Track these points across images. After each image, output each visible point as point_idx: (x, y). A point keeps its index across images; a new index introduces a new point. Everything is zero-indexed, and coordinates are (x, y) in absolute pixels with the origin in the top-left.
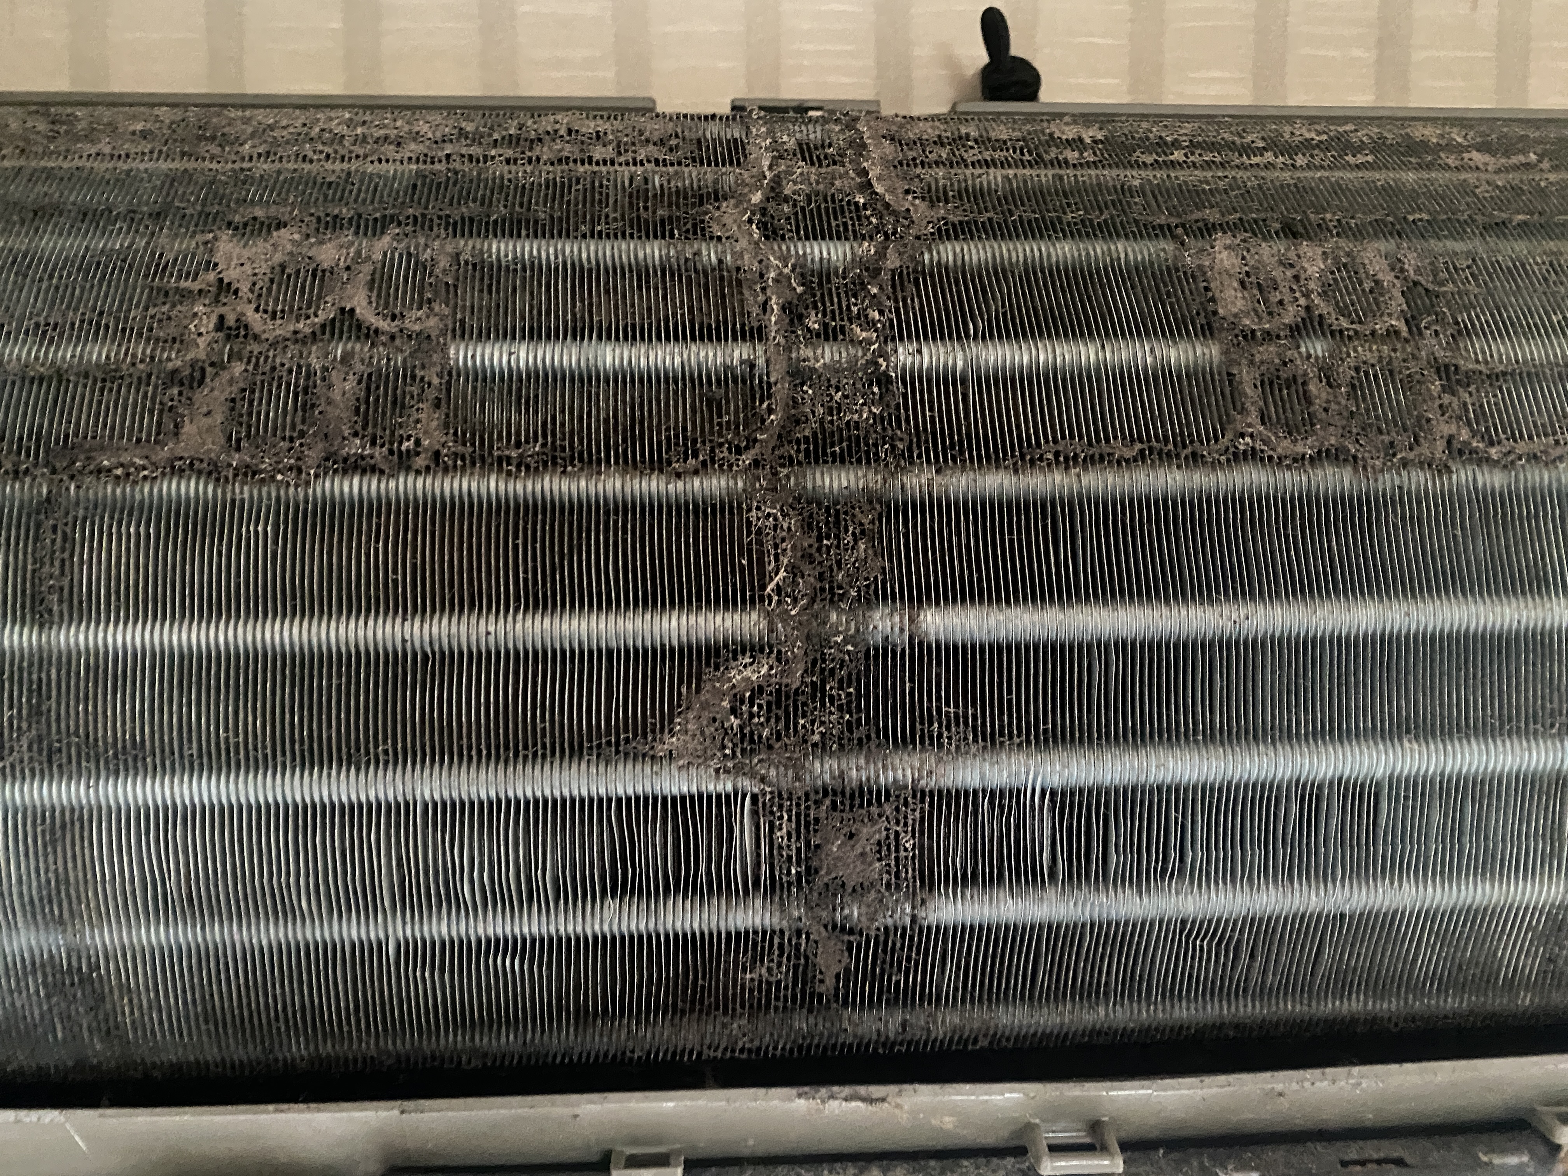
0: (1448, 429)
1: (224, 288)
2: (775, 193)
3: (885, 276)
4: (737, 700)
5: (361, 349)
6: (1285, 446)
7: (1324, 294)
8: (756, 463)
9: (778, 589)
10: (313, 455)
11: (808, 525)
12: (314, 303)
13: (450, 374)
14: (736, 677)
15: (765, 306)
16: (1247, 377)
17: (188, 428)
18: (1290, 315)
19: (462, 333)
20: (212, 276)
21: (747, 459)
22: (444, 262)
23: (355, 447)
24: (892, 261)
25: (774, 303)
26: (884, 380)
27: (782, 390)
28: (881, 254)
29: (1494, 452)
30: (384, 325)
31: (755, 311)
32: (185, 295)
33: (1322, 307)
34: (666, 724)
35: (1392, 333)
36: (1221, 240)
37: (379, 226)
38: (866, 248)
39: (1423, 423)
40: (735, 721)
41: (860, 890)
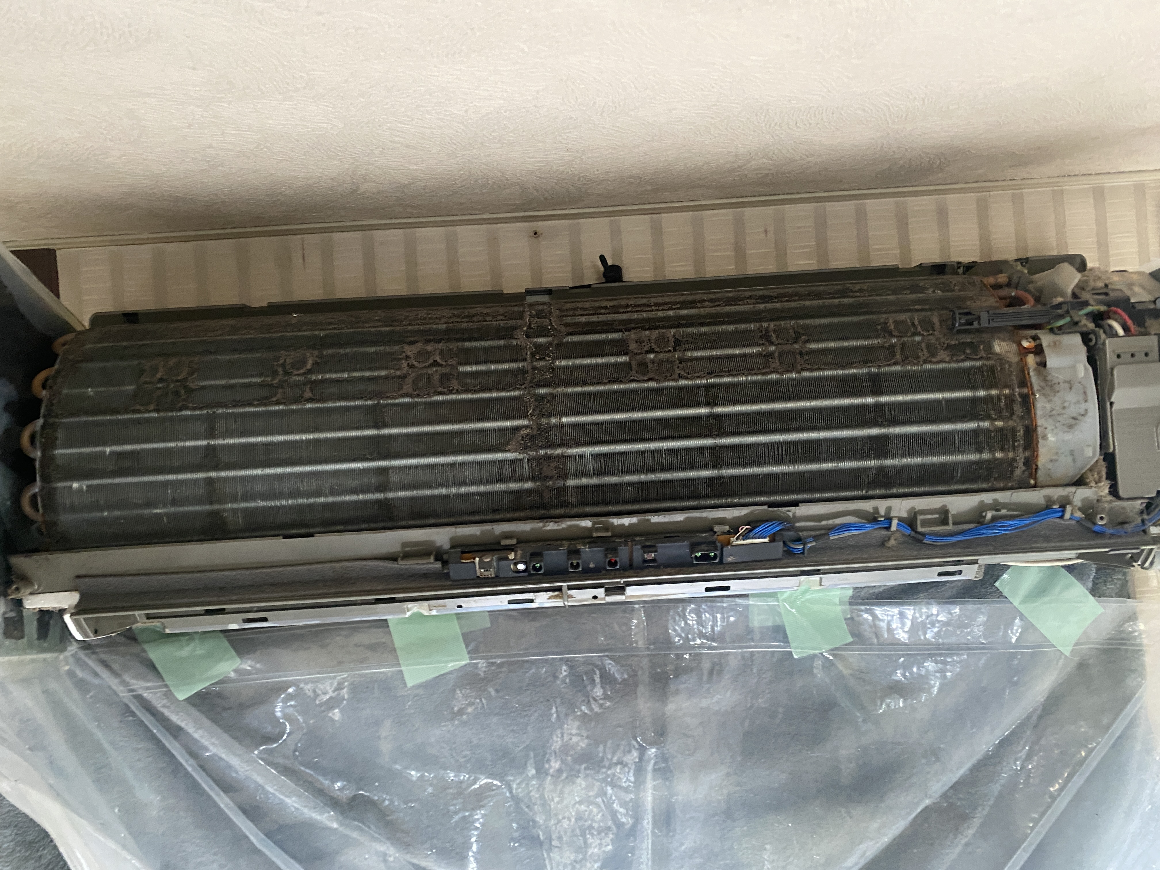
0: (678, 372)
1: (407, 357)
2: (529, 327)
3: (554, 345)
4: (523, 437)
5: (439, 368)
6: (641, 378)
7: (655, 343)
8: (525, 388)
9: (531, 414)
10: (432, 391)
11: (536, 400)
12: (428, 359)
13: (459, 373)
14: (522, 432)
15: (527, 354)
16: (634, 363)
17: (405, 387)
18: (646, 348)
19: (461, 364)
20: (404, 354)
21: (523, 387)
22: (455, 349)
23: (440, 389)
24: (556, 342)
25: (529, 353)
26: (553, 369)
27: (530, 371)
28: (553, 341)
29: (689, 376)
30: (444, 363)
31: (524, 355)
32: (400, 359)
33: (654, 346)
34: (508, 443)
35: (670, 351)
36: (633, 331)
37: (439, 341)
38: (550, 339)
39: (674, 371)
40: (522, 442)
41: (551, 478)
